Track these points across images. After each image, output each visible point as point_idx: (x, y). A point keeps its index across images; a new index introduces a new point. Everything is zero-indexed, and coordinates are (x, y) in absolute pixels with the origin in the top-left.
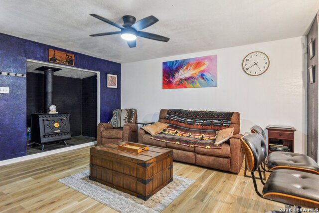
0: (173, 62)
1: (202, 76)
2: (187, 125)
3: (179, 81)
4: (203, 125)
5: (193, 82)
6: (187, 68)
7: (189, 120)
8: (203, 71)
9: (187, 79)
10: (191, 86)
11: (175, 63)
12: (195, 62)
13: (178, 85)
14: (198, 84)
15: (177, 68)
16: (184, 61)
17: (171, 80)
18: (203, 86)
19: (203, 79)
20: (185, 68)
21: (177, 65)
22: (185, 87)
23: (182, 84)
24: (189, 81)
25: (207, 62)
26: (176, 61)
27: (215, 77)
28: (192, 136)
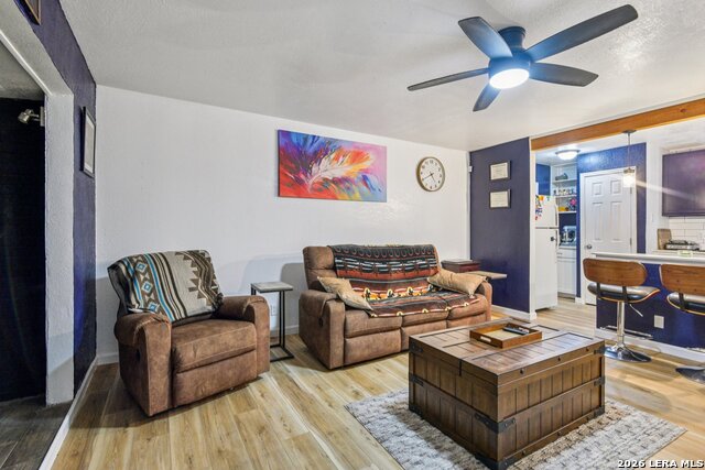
0: (306, 137)
1: (365, 179)
2: (380, 276)
3: (321, 184)
4: (404, 270)
5: (348, 188)
6: (337, 159)
7: (379, 265)
8: (366, 171)
9: (337, 181)
10: (346, 195)
11: (310, 141)
12: (352, 149)
13: (319, 190)
14: (358, 195)
15: (315, 153)
16: (330, 141)
17: (302, 177)
18: (365, 199)
19: (366, 185)
20: (332, 156)
21: (315, 145)
22: (334, 198)
23: (326, 190)
24: (341, 186)
25: (372, 156)
26: (314, 137)
27: (384, 184)
28: (396, 295)
